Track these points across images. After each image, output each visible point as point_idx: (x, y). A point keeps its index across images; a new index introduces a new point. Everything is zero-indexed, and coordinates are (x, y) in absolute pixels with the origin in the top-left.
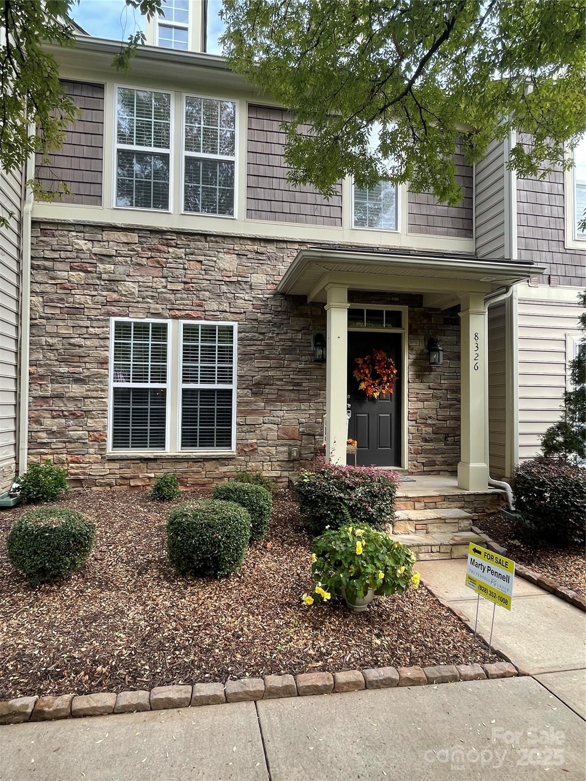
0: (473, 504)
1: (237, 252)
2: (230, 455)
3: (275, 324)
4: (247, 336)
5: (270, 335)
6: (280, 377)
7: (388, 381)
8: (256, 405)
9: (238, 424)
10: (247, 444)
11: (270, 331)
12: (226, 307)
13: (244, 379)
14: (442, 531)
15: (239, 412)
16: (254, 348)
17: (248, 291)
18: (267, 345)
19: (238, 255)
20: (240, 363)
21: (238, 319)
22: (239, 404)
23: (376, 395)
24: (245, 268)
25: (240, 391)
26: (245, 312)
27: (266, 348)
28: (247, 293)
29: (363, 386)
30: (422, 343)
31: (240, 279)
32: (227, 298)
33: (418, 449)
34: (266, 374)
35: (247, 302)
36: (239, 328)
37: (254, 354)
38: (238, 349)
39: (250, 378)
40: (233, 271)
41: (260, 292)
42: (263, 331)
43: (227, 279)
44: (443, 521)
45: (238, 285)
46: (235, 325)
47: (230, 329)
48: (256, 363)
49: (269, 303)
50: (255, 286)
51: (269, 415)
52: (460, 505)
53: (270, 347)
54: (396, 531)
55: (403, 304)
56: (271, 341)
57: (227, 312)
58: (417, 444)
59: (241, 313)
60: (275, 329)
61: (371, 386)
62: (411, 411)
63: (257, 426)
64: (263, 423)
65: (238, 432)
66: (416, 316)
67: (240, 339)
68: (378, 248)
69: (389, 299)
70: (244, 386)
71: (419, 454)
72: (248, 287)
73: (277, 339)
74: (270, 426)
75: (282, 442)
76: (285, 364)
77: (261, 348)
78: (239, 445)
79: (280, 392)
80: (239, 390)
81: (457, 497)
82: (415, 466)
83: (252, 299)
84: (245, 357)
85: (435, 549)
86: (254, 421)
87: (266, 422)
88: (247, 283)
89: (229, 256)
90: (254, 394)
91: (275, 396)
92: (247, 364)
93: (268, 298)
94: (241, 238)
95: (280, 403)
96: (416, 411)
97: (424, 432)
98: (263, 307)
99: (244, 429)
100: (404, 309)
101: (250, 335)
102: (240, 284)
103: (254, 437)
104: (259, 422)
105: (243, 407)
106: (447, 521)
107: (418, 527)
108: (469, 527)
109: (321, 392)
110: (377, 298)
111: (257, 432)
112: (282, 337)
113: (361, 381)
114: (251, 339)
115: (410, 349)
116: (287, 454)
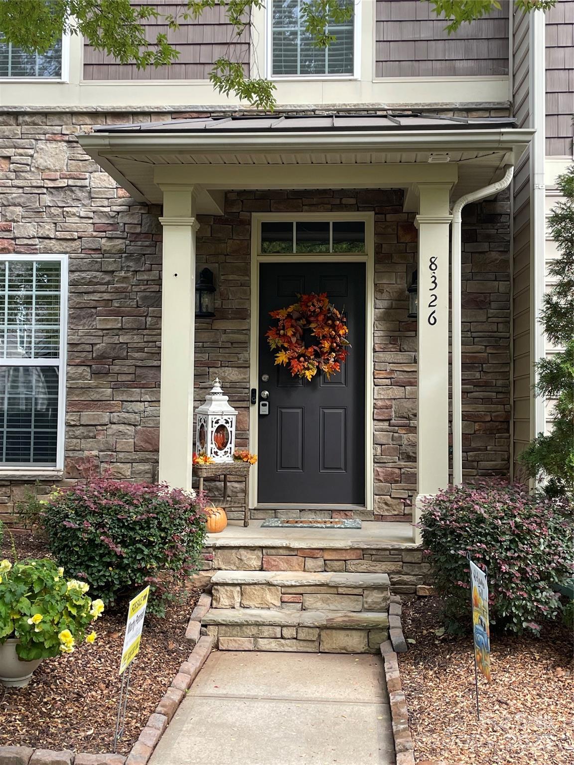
0: (420, 568)
1: (66, 138)
2: (52, 476)
3: (131, 255)
4: (83, 278)
5: (123, 274)
6: (139, 345)
7: (332, 350)
8: (98, 393)
9: (68, 425)
10: (82, 459)
11: (122, 267)
12: (49, 229)
13: (79, 348)
14: (332, 607)
15: (70, 404)
16: (96, 297)
17: (86, 202)
18: (117, 291)
19: (69, 142)
20: (72, 323)
21: (68, 250)
22: (70, 390)
23: (309, 374)
24: (80, 163)
25: (72, 370)
26: (80, 238)
27: (114, 296)
28: (84, 205)
29: (282, 358)
30: (401, 278)
31: (71, 182)
32: (52, 216)
33: (392, 473)
34: (115, 340)
35: (84, 221)
36: (70, 264)
37: (95, 308)
38: (69, 299)
39: (88, 348)
40: (61, 170)
41: (106, 203)
42: (110, 268)
43: (50, 184)
44: (334, 590)
45: (68, 192)
46: (64, 260)
47: (55, 267)
48: (98, 322)
49: (120, 220)
50: (95, 192)
51: (120, 409)
52: (393, 568)
53: (123, 295)
54: (246, 603)
55: (365, 209)
56: (124, 285)
57: (51, 239)
58: (390, 465)
59: (74, 240)
60: (131, 264)
61: (298, 358)
62: (380, 403)
63: (99, 428)
64: (111, 423)
65: (69, 437)
66: (389, 230)
67: (72, 283)
68: (314, 111)
69: (338, 202)
70: (77, 361)
71: (396, 482)
72: (87, 194)
73: (134, 281)
74: (122, 428)
75: (141, 455)
76: (148, 323)
77: (106, 296)
78: (68, 460)
79: (139, 371)
80: (69, 368)
81: (388, 552)
82: (386, 504)
83: (91, 215)
84: (78, 313)
85: (287, 632)
86: (94, 419)
87: (115, 421)
88: (84, 189)
89: (54, 145)
90: (95, 374)
91: (129, 378)
92: (84, 325)
93: (118, 213)
94: (73, 114)
95: (138, 390)
96: (388, 403)
97: (406, 442)
98: (110, 228)
99: (78, 433)
100: (367, 217)
101: (87, 275)
102: (72, 191)
103: (96, 446)
104: (102, 422)
105: (77, 395)
106: (340, 590)
107: (286, 598)
108: (384, 604)
109: (211, 370)
110: (315, 201)
111: (100, 437)
112: (141, 278)
113: (278, 350)
114: (90, 283)
115: (378, 289)
116: (149, 476)
